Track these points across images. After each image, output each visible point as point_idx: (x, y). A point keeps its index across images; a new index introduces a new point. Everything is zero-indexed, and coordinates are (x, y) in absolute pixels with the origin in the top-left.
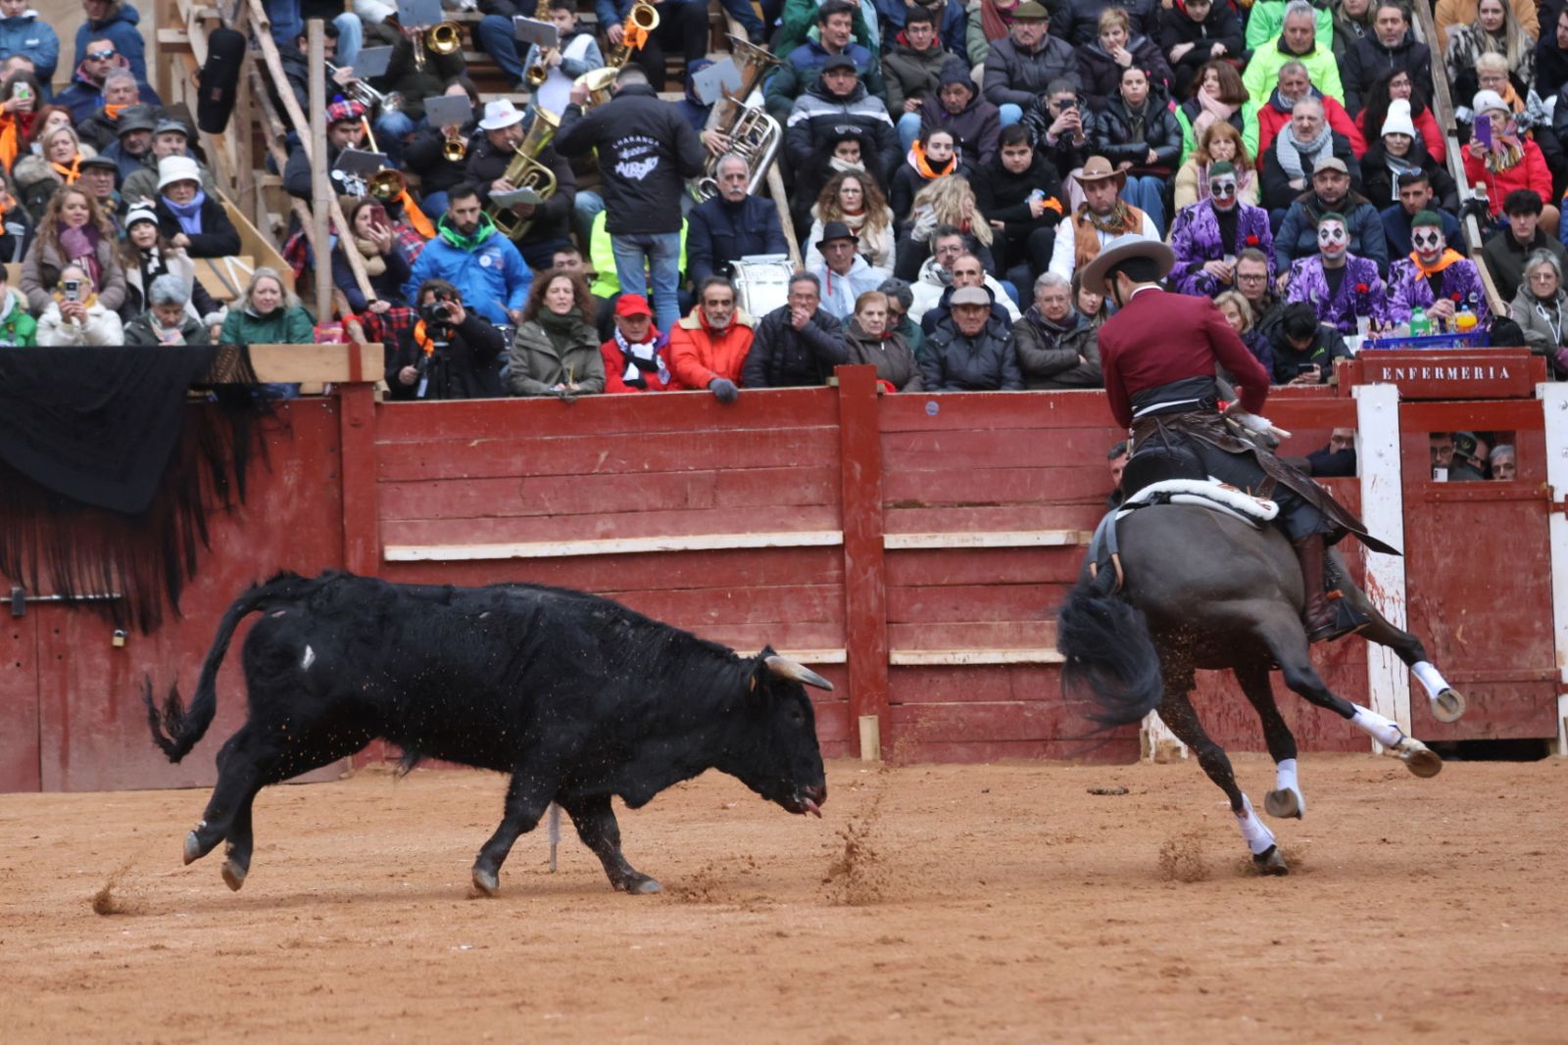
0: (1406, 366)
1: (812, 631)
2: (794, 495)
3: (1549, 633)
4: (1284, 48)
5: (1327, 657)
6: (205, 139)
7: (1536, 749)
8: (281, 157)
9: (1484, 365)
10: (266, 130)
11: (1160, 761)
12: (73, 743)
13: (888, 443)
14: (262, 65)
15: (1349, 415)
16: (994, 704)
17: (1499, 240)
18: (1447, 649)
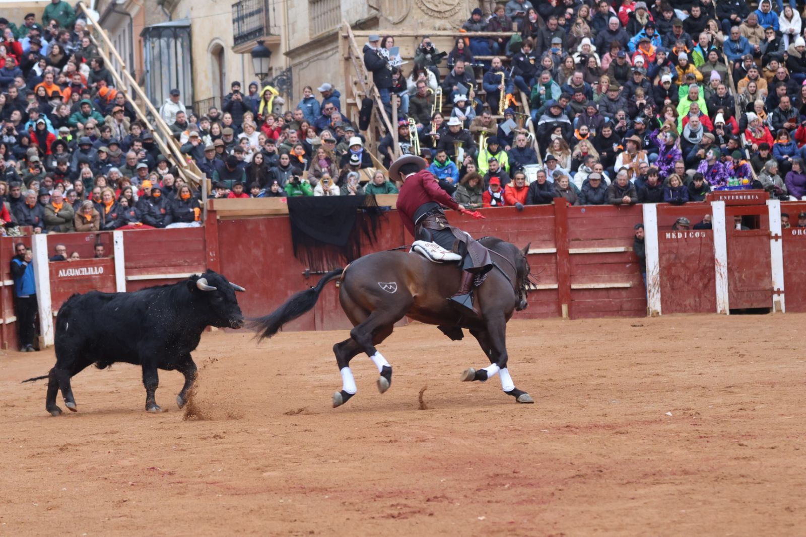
0: (727, 195)
1: (547, 279)
2: (542, 238)
3: (770, 276)
4: (689, 99)
5: (704, 284)
6: (361, 132)
7: (766, 311)
8: (383, 136)
9: (751, 195)
10: (380, 129)
11: (653, 316)
12: (325, 316)
13: (570, 221)
14: (378, 109)
15: (710, 211)
16: (602, 300)
17: (756, 157)
18: (740, 281)
